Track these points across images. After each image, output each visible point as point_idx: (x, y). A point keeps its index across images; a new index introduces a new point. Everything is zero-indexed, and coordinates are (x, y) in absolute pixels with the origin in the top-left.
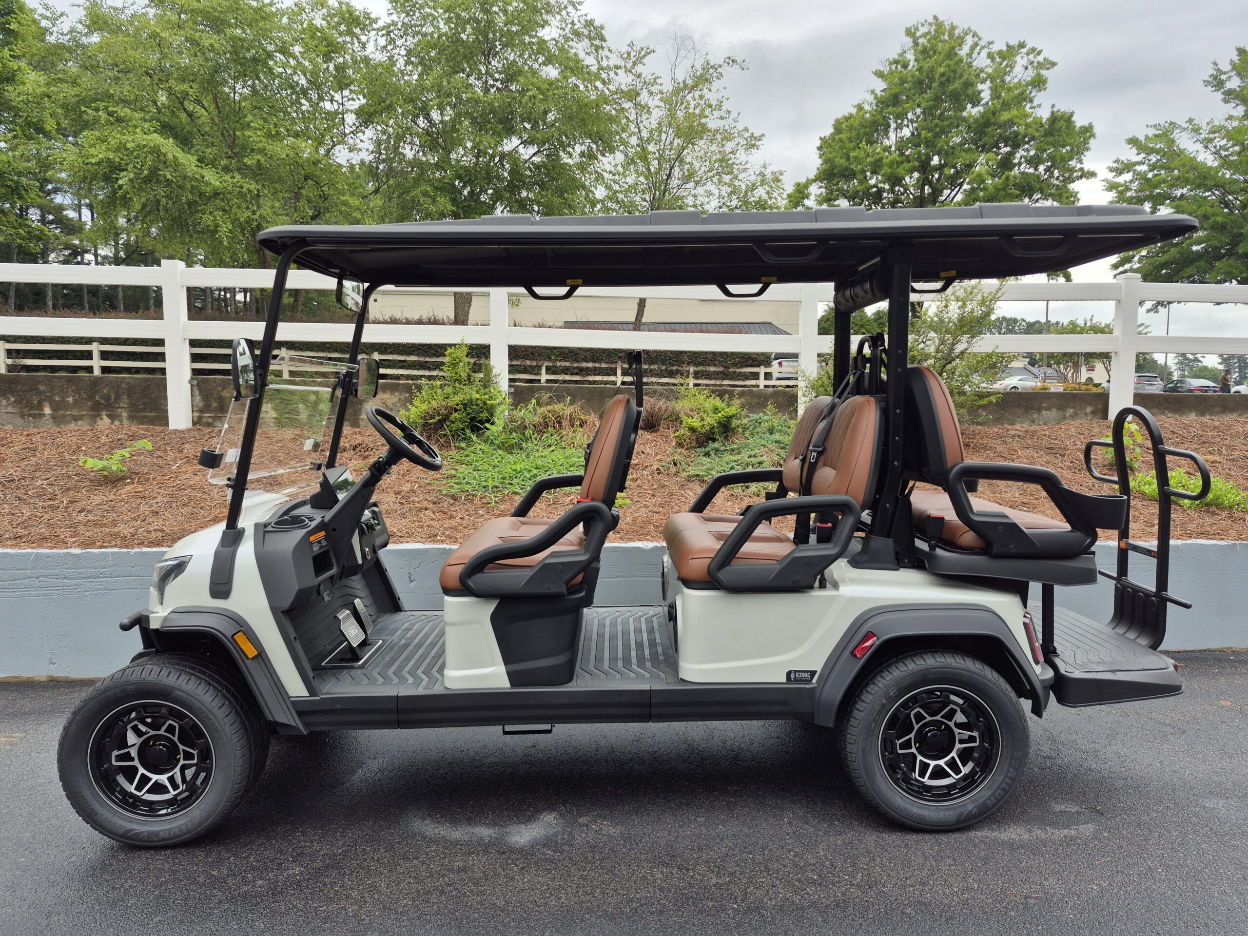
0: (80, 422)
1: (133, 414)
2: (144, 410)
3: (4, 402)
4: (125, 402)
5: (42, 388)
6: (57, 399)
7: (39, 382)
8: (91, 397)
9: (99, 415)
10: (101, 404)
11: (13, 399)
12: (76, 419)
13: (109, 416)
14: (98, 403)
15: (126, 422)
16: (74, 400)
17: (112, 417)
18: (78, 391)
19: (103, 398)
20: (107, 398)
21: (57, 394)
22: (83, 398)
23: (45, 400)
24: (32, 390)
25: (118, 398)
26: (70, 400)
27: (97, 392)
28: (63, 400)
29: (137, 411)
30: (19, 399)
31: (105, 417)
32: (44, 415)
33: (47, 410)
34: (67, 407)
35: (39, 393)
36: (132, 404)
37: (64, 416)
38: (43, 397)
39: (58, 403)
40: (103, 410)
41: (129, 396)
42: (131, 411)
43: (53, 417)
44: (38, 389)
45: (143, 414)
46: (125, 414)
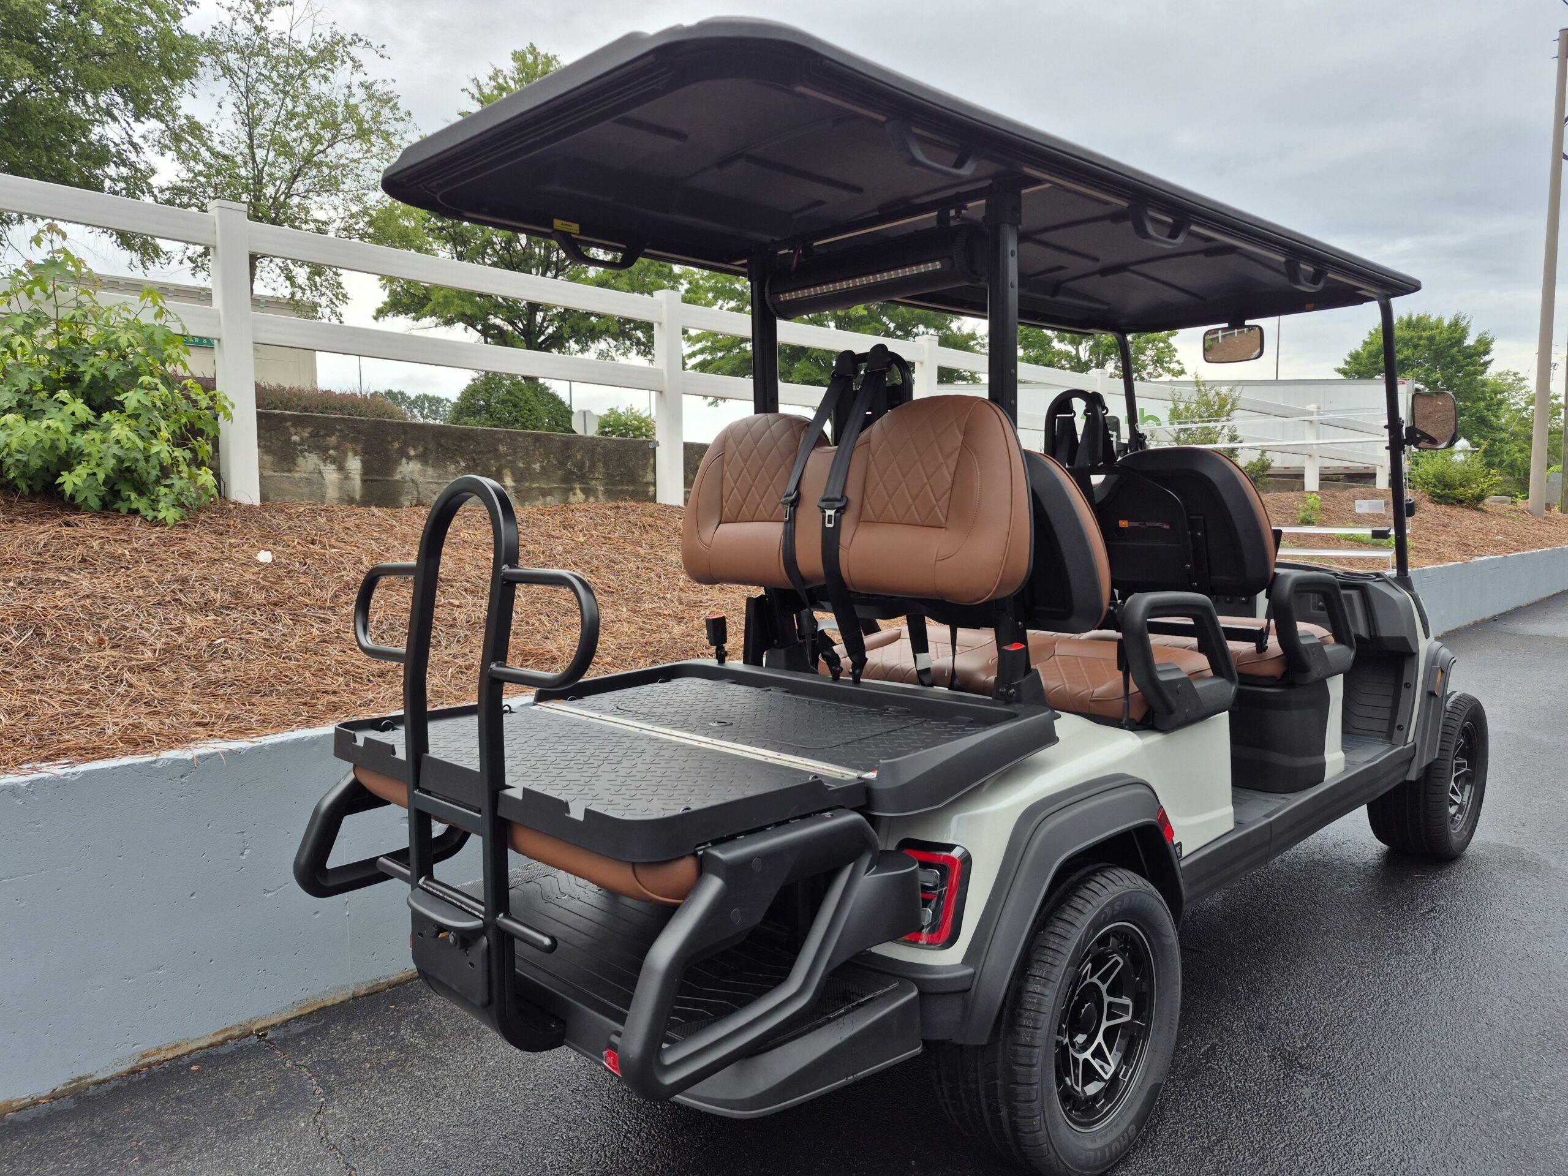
0: (549, 498)
1: (609, 487)
2: (621, 482)
3: (452, 468)
4: (600, 472)
5: (502, 449)
6: (521, 465)
7: (499, 441)
8: (562, 464)
9: (573, 489)
10: (574, 473)
11: (463, 464)
12: (544, 493)
13: (583, 490)
14: (571, 473)
15: (602, 498)
16: (542, 467)
17: (587, 492)
18: (546, 455)
19: (575, 465)
20: (581, 466)
21: (521, 458)
22: (552, 466)
23: (506, 467)
24: (489, 452)
25: (593, 466)
26: (537, 467)
27: (568, 457)
28: (528, 467)
29: (613, 484)
30: (471, 464)
31: (578, 491)
33: (509, 482)
34: (531, 475)
35: (498, 456)
36: (608, 474)
37: (531, 489)
38: (503, 462)
39: (522, 471)
40: (575, 481)
41: (605, 464)
42: (607, 484)
43: (517, 491)
44: (496, 450)
45: (621, 487)
46: (601, 488)
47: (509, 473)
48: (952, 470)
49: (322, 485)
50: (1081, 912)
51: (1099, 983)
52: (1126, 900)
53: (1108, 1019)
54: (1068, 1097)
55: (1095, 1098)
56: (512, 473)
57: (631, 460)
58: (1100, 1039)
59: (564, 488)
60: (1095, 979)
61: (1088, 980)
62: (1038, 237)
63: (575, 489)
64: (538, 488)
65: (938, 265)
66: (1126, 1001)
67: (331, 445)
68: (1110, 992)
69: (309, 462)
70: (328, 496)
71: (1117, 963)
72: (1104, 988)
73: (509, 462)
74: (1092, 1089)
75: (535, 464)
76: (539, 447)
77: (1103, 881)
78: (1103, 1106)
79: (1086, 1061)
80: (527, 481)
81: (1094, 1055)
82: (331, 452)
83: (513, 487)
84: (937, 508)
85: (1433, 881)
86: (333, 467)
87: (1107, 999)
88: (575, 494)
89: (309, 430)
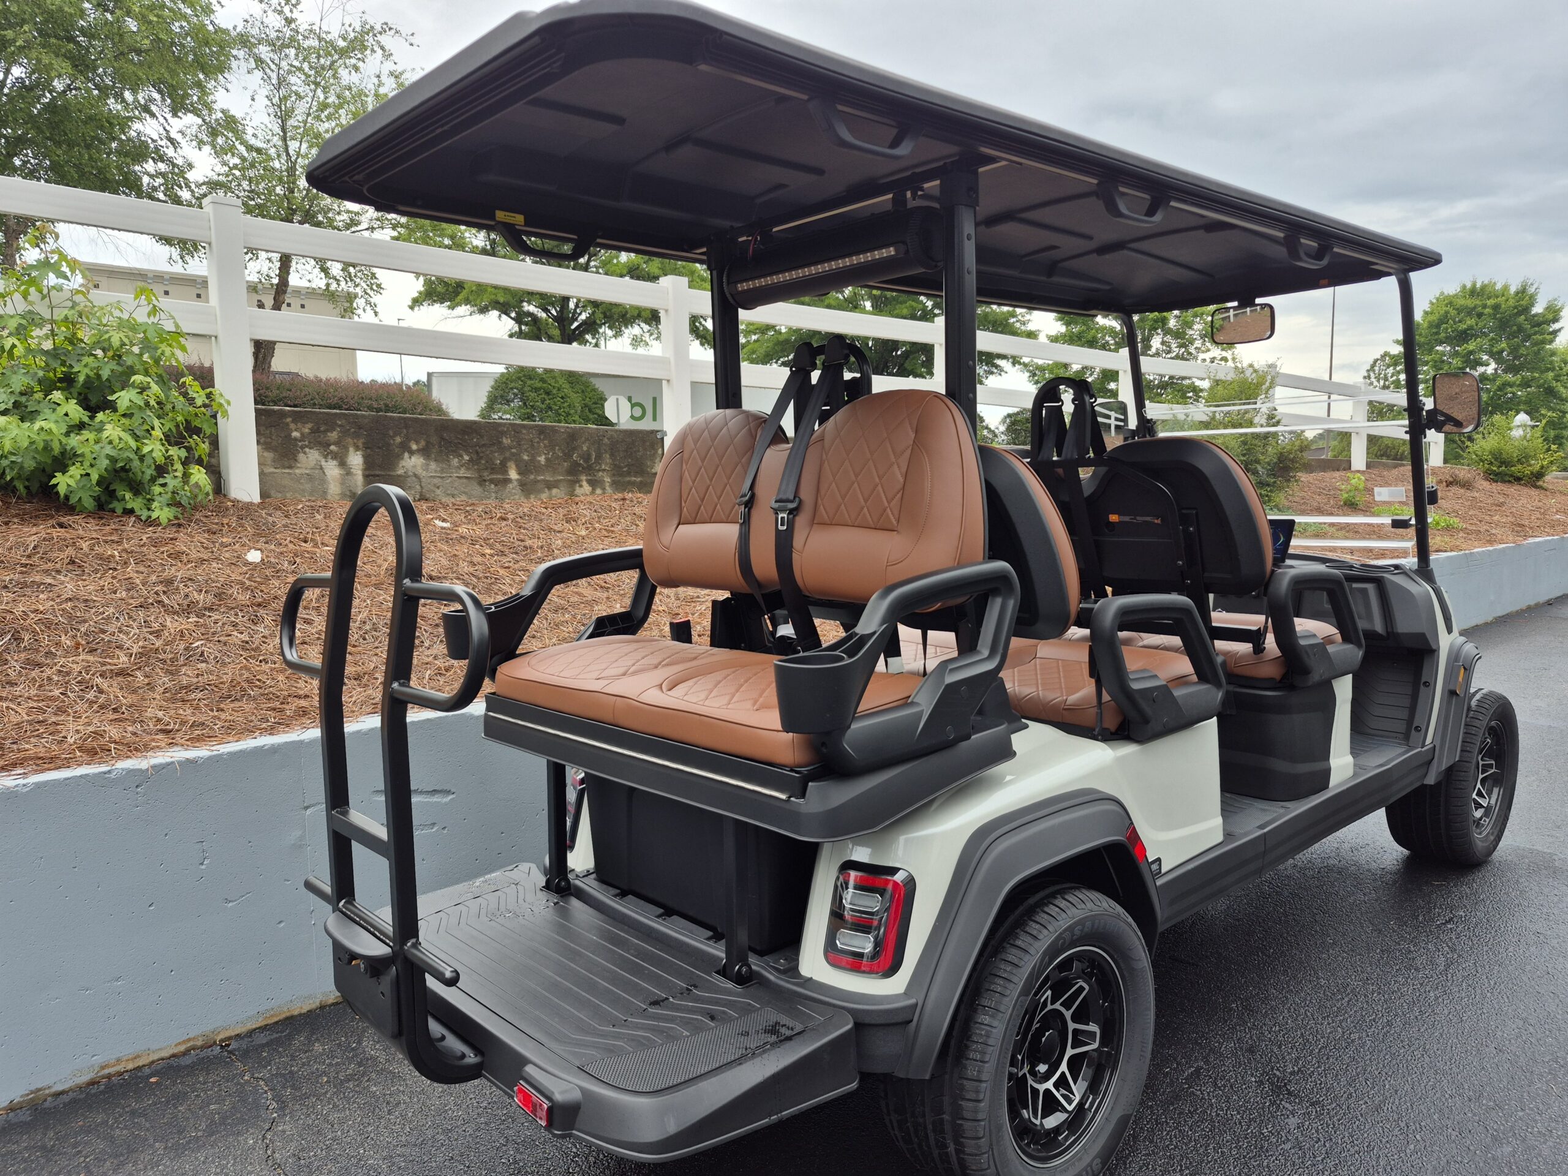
0: (555, 491)
1: (616, 479)
2: (629, 474)
3: (455, 462)
4: (606, 463)
5: (506, 441)
6: (526, 458)
7: (503, 433)
8: (568, 456)
9: (579, 481)
10: (580, 465)
11: (466, 458)
12: (550, 486)
13: (589, 482)
14: (577, 464)
15: (609, 490)
16: (547, 459)
17: (593, 483)
18: (551, 447)
19: (581, 457)
20: (587, 458)
21: (526, 450)
22: (558, 457)
23: (510, 459)
24: (494, 444)
25: (599, 457)
26: (542, 459)
27: (574, 449)
28: (533, 459)
29: (621, 475)
30: (475, 457)
31: (585, 483)
32: (509, 481)
33: (513, 475)
34: (536, 468)
35: (502, 449)
36: (615, 465)
37: (536, 482)
38: (507, 454)
39: (526, 464)
40: (582, 472)
41: (612, 455)
42: (614, 475)
43: (522, 484)
44: (500, 443)
45: (628, 479)
46: (608, 480)
47: (514, 466)
48: (904, 470)
49: (323, 480)
50: (1035, 938)
51: (1062, 1009)
52: (1088, 924)
53: (1073, 1047)
54: (1024, 1132)
55: (1057, 1130)
56: (517, 466)
57: (639, 451)
58: (1064, 1067)
59: (569, 480)
60: (1057, 1006)
61: (1049, 1007)
62: (1024, 215)
63: (582, 480)
64: (543, 480)
65: (892, 251)
66: (1093, 1027)
67: (332, 440)
68: (1075, 1019)
69: (311, 457)
70: (331, 491)
71: (1082, 989)
72: (1068, 1015)
73: (513, 454)
74: (1051, 1122)
75: (540, 456)
76: (544, 440)
77: (1063, 904)
78: (1066, 1138)
79: (1047, 1091)
80: (532, 473)
81: (1056, 1085)
82: (332, 447)
83: (517, 480)
84: (888, 509)
85: (1454, 889)
86: (335, 462)
87: (1072, 1026)
88: (581, 486)
89: (310, 425)
